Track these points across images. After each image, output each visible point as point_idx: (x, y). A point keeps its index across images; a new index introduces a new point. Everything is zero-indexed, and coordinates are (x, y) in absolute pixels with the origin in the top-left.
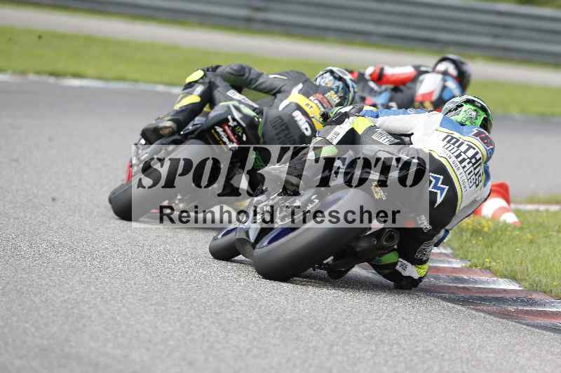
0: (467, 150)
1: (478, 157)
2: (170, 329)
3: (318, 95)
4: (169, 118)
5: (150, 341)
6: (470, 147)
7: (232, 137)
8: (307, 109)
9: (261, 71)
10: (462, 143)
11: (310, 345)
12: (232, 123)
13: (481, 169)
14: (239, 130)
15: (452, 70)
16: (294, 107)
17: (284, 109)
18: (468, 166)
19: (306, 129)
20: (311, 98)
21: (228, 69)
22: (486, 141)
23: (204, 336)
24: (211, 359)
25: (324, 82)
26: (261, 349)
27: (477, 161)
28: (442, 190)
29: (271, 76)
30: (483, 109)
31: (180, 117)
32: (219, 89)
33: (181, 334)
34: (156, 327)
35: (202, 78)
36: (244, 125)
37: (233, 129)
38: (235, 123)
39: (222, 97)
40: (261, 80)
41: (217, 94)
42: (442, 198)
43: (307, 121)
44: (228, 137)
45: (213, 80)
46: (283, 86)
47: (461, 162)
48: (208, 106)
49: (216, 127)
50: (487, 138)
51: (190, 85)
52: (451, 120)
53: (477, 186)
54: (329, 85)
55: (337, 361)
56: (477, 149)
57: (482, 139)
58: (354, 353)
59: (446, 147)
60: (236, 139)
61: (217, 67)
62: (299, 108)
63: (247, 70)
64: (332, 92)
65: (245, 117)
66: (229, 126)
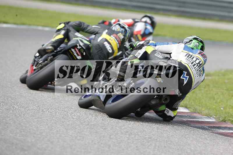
0: (196, 60)
1: (200, 63)
2: (44, 128)
3: (114, 34)
4: (50, 45)
5: (35, 133)
6: (197, 59)
7: (79, 53)
8: (110, 41)
9: (89, 24)
10: (194, 57)
11: (102, 135)
12: (79, 47)
13: (201, 68)
14: (82, 50)
15: (149, 21)
16: (104, 40)
17: (100, 41)
18: (197, 67)
19: (110, 50)
20: (112, 36)
21: (74, 24)
22: (203, 56)
23: (57, 131)
24: (60, 140)
25: (116, 29)
26: (81, 136)
27: (200, 65)
28: (186, 78)
29: (93, 26)
30: (201, 42)
31: (55, 45)
32: (71, 32)
33: (48, 130)
34: (38, 128)
35: (64, 27)
36: (84, 48)
37: (79, 50)
38: (80, 47)
39: (72, 35)
40: (89, 28)
41: (71, 34)
42: (186, 82)
43: (110, 46)
44: (77, 53)
45: (68, 28)
46: (99, 31)
47: (194, 66)
48: (66, 39)
49: (72, 49)
50: (204, 55)
51: (59, 30)
52: (188, 47)
53: (200, 76)
54: (118, 30)
55: (113, 142)
56: (200, 60)
57: (202, 55)
58: (120, 138)
59: (187, 59)
60: (80, 54)
61: (69, 22)
62: (106, 40)
63: (82, 24)
64: (120, 33)
65: (85, 45)
66: (78, 49)
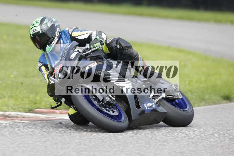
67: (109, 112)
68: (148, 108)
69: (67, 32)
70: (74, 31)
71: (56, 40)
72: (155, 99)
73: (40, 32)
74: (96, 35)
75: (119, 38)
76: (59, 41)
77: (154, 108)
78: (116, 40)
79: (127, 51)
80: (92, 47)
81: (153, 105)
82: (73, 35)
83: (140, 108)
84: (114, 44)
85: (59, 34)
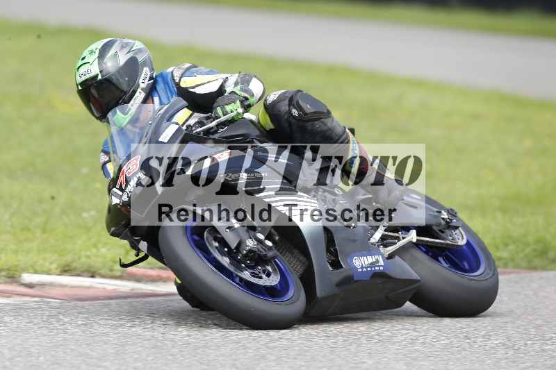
67: (261, 278)
68: (362, 267)
69: (170, 76)
70: (187, 73)
71: (140, 96)
72: (385, 246)
73: (100, 77)
74: (236, 84)
75: (299, 91)
76: (150, 99)
77: (381, 268)
78: (290, 96)
79: (318, 125)
80: (221, 114)
81: (377, 261)
82: (183, 85)
83: (342, 267)
84: (284, 107)
85: (147, 82)
